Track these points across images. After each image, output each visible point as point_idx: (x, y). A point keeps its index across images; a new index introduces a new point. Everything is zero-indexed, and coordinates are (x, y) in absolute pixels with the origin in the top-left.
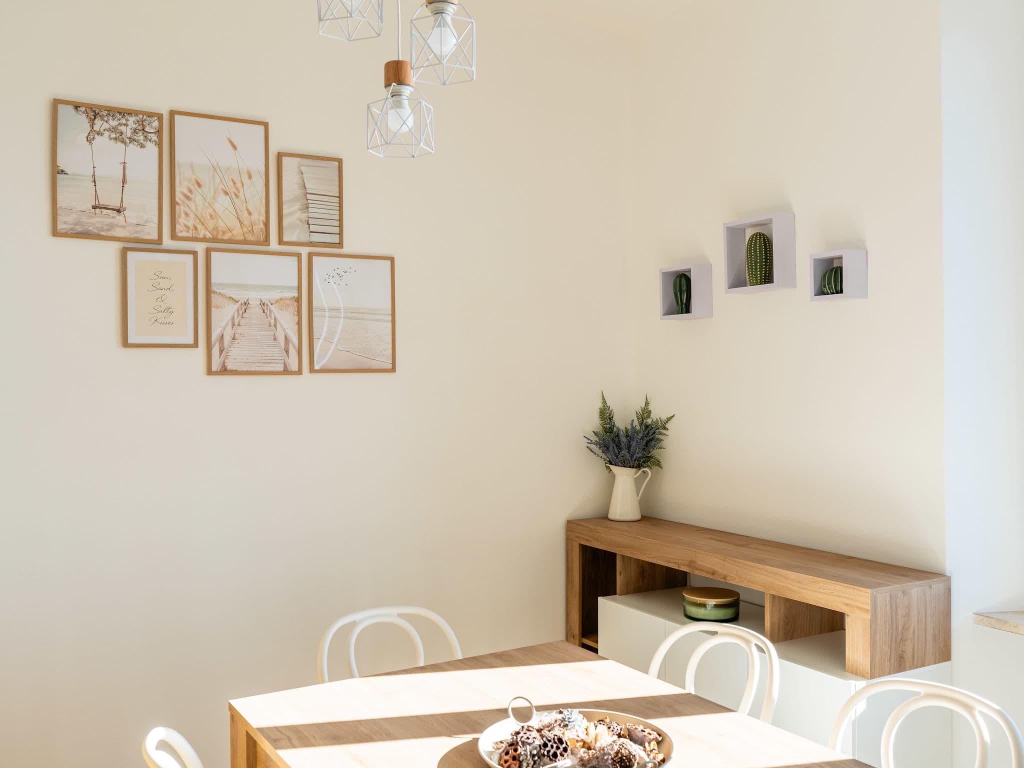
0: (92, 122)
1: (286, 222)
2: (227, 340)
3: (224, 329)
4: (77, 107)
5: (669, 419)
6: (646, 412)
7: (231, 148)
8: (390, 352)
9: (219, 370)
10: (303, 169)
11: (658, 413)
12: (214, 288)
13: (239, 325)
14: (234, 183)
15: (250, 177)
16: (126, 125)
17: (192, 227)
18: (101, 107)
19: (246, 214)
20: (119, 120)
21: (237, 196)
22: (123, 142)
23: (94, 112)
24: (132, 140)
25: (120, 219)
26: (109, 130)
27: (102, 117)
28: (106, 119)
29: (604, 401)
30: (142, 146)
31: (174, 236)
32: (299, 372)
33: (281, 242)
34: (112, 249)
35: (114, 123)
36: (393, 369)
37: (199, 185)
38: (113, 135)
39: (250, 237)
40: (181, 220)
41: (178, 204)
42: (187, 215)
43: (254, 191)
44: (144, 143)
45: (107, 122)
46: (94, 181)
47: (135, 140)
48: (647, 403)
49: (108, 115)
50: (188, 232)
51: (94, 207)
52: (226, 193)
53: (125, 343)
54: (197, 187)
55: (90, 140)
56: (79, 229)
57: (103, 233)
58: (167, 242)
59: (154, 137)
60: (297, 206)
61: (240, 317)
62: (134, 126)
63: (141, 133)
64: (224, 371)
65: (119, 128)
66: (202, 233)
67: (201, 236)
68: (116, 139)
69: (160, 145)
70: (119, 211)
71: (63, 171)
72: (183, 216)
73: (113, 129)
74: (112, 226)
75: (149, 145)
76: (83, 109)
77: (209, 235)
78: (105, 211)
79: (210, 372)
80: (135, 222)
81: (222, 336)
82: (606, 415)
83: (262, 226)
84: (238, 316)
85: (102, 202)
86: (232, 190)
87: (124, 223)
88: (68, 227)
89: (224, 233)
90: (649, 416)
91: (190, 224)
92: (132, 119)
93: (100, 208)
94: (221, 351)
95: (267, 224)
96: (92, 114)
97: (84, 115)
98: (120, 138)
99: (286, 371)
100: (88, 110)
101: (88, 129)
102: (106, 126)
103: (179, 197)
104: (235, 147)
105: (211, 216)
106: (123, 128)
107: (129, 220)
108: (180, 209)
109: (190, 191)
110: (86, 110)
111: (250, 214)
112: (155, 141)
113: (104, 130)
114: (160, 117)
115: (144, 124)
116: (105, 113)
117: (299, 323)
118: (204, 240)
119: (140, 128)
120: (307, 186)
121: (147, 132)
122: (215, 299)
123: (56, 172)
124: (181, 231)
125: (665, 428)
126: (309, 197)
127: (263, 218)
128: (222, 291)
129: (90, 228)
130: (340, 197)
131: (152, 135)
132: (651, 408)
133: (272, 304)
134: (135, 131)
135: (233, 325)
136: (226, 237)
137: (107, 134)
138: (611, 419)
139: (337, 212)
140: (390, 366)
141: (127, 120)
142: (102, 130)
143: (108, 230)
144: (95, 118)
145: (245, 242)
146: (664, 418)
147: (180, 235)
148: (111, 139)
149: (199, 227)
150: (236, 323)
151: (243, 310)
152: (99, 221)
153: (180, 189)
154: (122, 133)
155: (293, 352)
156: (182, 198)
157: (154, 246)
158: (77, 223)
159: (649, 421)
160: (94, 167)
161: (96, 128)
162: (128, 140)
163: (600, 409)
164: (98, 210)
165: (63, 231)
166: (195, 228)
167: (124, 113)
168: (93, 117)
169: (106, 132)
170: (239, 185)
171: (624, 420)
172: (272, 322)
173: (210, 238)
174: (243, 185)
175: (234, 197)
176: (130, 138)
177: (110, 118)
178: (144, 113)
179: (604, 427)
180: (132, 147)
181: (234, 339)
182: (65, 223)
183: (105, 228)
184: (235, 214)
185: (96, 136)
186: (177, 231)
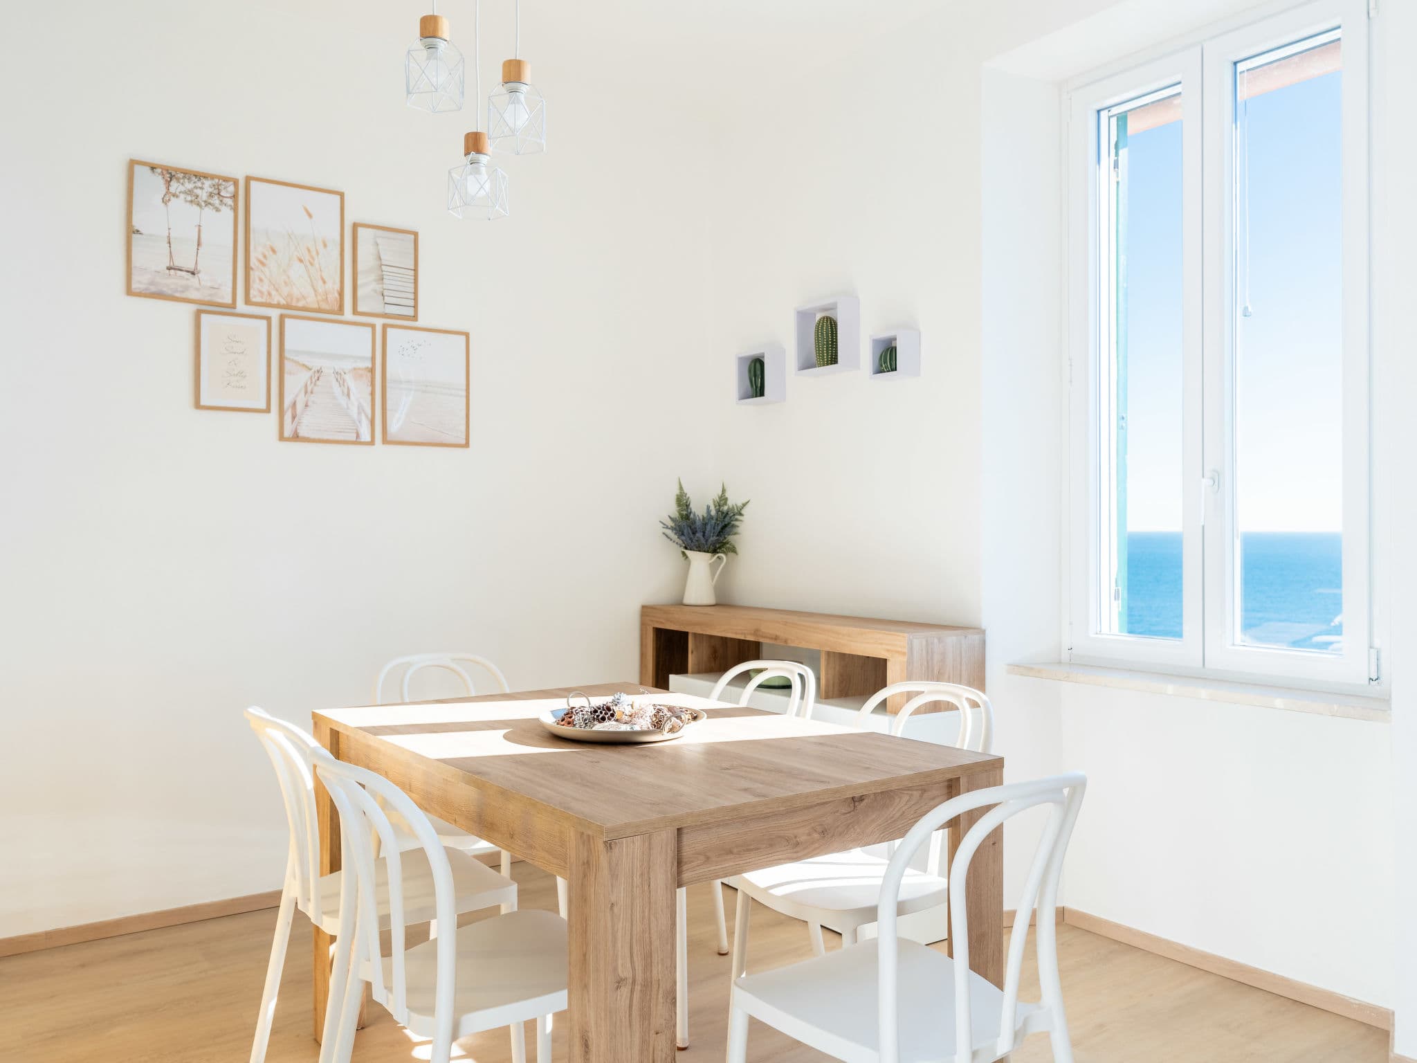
0: (168, 183)
1: (360, 292)
2: (300, 407)
3: (297, 396)
4: (153, 168)
5: (744, 505)
6: (723, 499)
7: (307, 217)
8: (463, 428)
9: (291, 436)
10: (379, 241)
11: (732, 502)
12: (287, 354)
13: (312, 393)
14: (309, 250)
15: (325, 246)
16: (202, 188)
17: (266, 293)
18: (177, 170)
19: (320, 282)
20: (195, 183)
21: (312, 264)
22: (198, 204)
23: (171, 174)
24: (207, 204)
25: (193, 281)
26: (185, 192)
27: (178, 180)
28: (182, 181)
29: (681, 488)
30: (218, 210)
31: (248, 301)
32: (372, 443)
33: (355, 312)
34: (187, 310)
35: (189, 186)
36: (467, 445)
37: (274, 251)
38: (189, 198)
39: (324, 306)
40: (255, 285)
41: (252, 269)
42: (261, 280)
43: (329, 261)
44: (220, 207)
45: (182, 184)
46: (169, 243)
47: (210, 204)
48: (724, 491)
49: (184, 177)
50: (262, 297)
51: (169, 269)
52: (301, 261)
53: (198, 405)
54: (271, 253)
55: (165, 201)
56: (153, 289)
57: (177, 295)
58: (241, 307)
59: (230, 202)
60: (372, 277)
61: (313, 385)
62: (210, 190)
63: (216, 197)
64: (296, 437)
65: (195, 191)
66: (276, 299)
67: (275, 302)
68: (191, 201)
69: (235, 209)
70: (193, 273)
71: (138, 231)
72: (257, 281)
73: (190, 192)
74: (186, 288)
75: (223, 208)
76: (159, 170)
77: (283, 302)
78: (179, 272)
79: (282, 438)
80: (209, 284)
81: (294, 404)
82: (683, 503)
83: (337, 295)
84: (311, 383)
85: (177, 263)
86: (307, 258)
87: (198, 286)
88: (142, 286)
89: (298, 300)
90: (725, 504)
91: (265, 289)
92: (207, 183)
93: (175, 269)
94: (294, 417)
95: (341, 294)
96: (168, 175)
97: (160, 177)
98: (195, 201)
99: (357, 442)
100: (165, 172)
101: (164, 190)
102: (182, 188)
103: (253, 262)
104: (310, 216)
105: (285, 283)
106: (198, 192)
107: (203, 283)
108: (254, 275)
109: (265, 257)
110: (162, 172)
111: (324, 282)
112: (231, 206)
113: (180, 193)
114: (236, 182)
115: (220, 188)
116: (181, 175)
117: (373, 394)
118: (278, 306)
119: (216, 192)
120: (382, 257)
121: (222, 196)
122: (288, 366)
123: (131, 231)
124: (255, 296)
125: (740, 514)
126: (384, 267)
127: (337, 286)
128: (296, 358)
129: (165, 289)
130: (416, 270)
131: (228, 200)
132: (727, 495)
133: (345, 373)
134: (211, 195)
135: (306, 392)
136: (300, 304)
137: (182, 196)
138: (688, 506)
139: (412, 285)
140: (464, 442)
141: (203, 184)
142: (177, 193)
143: (183, 292)
144: (171, 180)
145: (319, 310)
146: (740, 504)
147: (254, 300)
148: (186, 201)
149: (274, 293)
150: (309, 389)
151: (316, 378)
152: (172, 283)
153: (254, 256)
154: (197, 196)
155: (367, 422)
156: (257, 263)
157: (228, 310)
158: (152, 283)
159: (725, 508)
160: (169, 229)
161: (172, 189)
162: (203, 204)
163: (677, 495)
164: (172, 272)
165: (138, 291)
166: (269, 294)
167: (200, 176)
168: (169, 179)
169: (181, 194)
170: (314, 253)
171: (701, 506)
172: (346, 391)
173: (284, 305)
174: (318, 253)
175: (308, 264)
176: (205, 202)
177: (186, 180)
178: (219, 177)
179: (680, 514)
180: (208, 211)
181: (306, 406)
182: (140, 282)
183: (180, 289)
184: (309, 281)
185: (172, 197)
186: (251, 296)
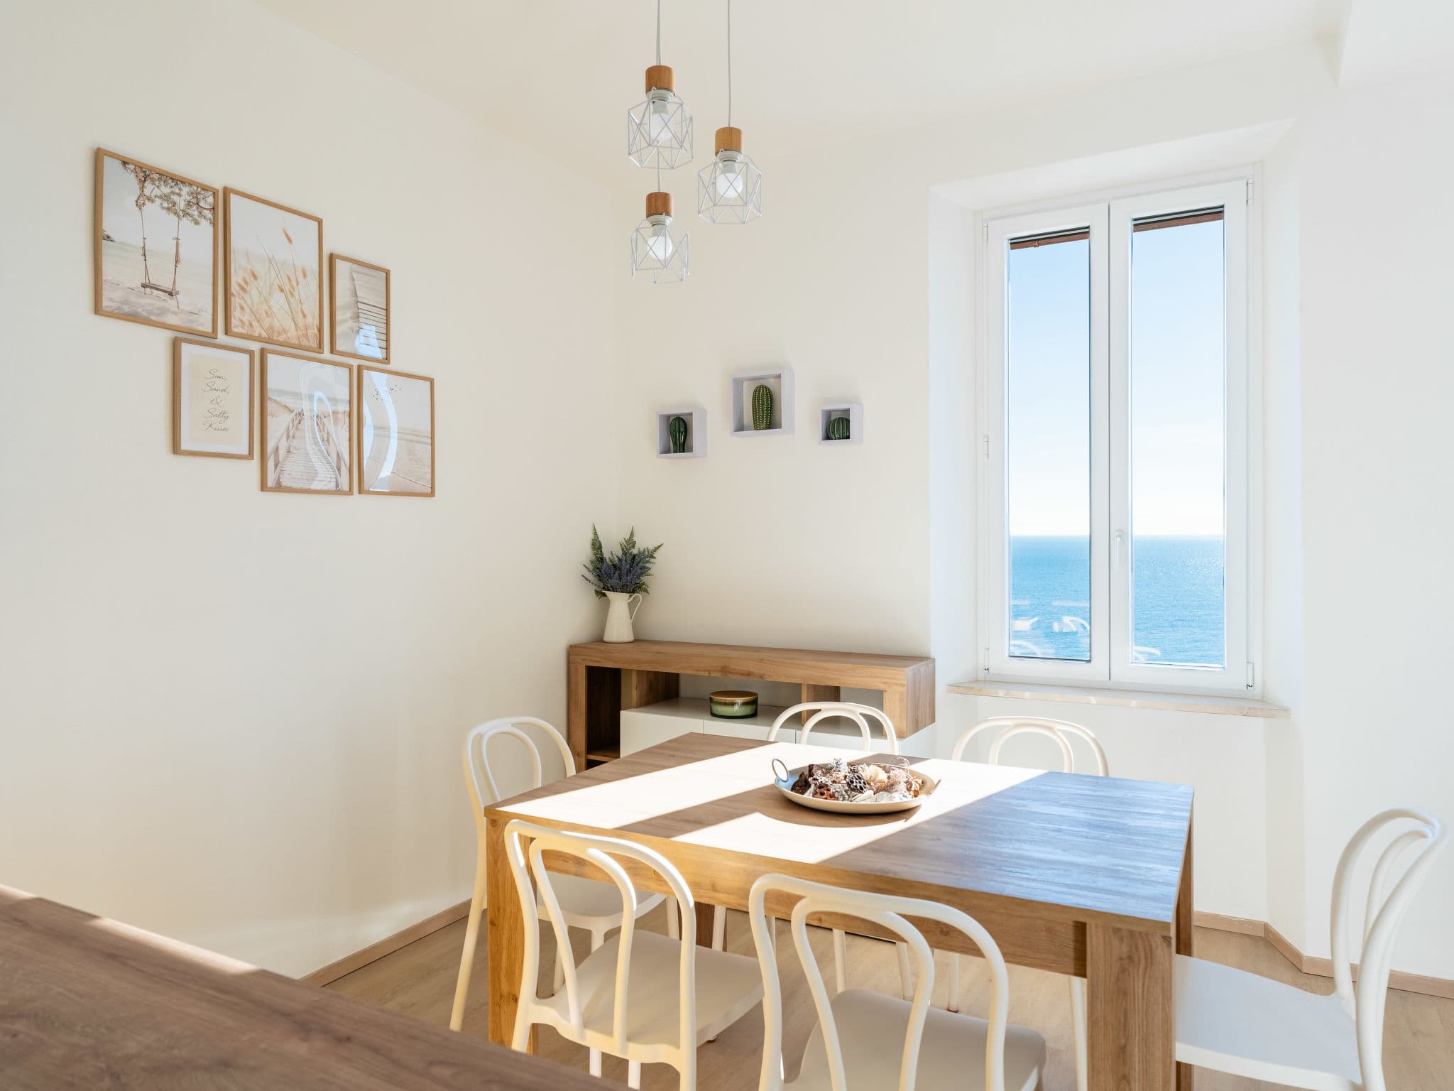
0: (142, 183)
1: (339, 330)
2: (282, 452)
3: (279, 441)
4: (125, 163)
5: (656, 549)
6: (631, 542)
7: (286, 240)
8: (429, 476)
9: (274, 486)
10: (355, 275)
11: (643, 543)
12: (270, 394)
13: (294, 438)
14: (289, 279)
15: (305, 276)
16: (179, 195)
17: (247, 323)
18: (152, 169)
19: (301, 315)
20: (172, 187)
21: (292, 294)
22: (176, 213)
23: (145, 173)
24: (186, 214)
25: (171, 303)
26: (160, 197)
27: (153, 181)
28: (157, 183)
29: (595, 533)
30: (197, 223)
31: (227, 331)
32: (350, 492)
33: (332, 351)
34: (161, 339)
35: (166, 190)
36: (432, 494)
37: (255, 277)
38: (165, 205)
39: (305, 342)
40: (236, 314)
41: (233, 294)
42: (242, 308)
43: (309, 291)
44: (199, 219)
45: (158, 187)
46: (145, 255)
47: (188, 214)
48: (632, 534)
49: (160, 179)
50: (243, 328)
51: (144, 286)
52: (282, 290)
53: (176, 448)
54: (252, 279)
55: (140, 206)
56: (126, 309)
57: (153, 318)
58: (222, 338)
59: (210, 215)
60: (349, 314)
61: (294, 428)
62: (188, 198)
63: (195, 208)
64: (279, 488)
65: (172, 197)
66: (258, 331)
67: (257, 334)
68: (168, 209)
69: (214, 224)
70: (171, 294)
71: (108, 237)
72: (238, 309)
73: (165, 197)
74: (164, 311)
75: (203, 221)
76: (132, 167)
77: (264, 334)
78: (156, 292)
79: (264, 487)
80: (188, 308)
81: (277, 449)
82: (597, 546)
83: (316, 331)
84: (293, 427)
85: (154, 280)
86: (287, 288)
87: (176, 310)
88: (114, 305)
89: (279, 334)
90: (633, 547)
91: (245, 319)
92: (185, 190)
93: (151, 287)
94: (276, 465)
95: (320, 330)
96: (142, 174)
97: (133, 175)
98: (171, 208)
99: (338, 492)
100: (138, 170)
101: (138, 192)
102: (157, 192)
103: (234, 288)
104: (290, 241)
105: (267, 313)
106: (175, 198)
107: (182, 306)
108: (235, 302)
109: (246, 282)
110: (135, 169)
111: (304, 316)
112: (210, 219)
113: (155, 196)
114: (215, 194)
115: (199, 197)
116: (156, 176)
117: (350, 440)
118: (259, 339)
119: (194, 201)
120: (358, 294)
121: (202, 207)
122: (270, 407)
123: (99, 238)
124: (236, 327)
125: (652, 557)
126: (361, 306)
127: (316, 322)
128: (278, 399)
129: (139, 310)
130: (387, 310)
131: (207, 212)
132: (635, 539)
133: (325, 417)
134: (189, 204)
135: (288, 437)
136: (282, 338)
137: (158, 201)
138: (600, 547)
139: (384, 326)
140: (429, 491)
141: (180, 189)
142: (153, 196)
143: (158, 315)
144: (145, 180)
145: (300, 348)
146: (651, 548)
147: (235, 330)
148: (163, 208)
149: (255, 323)
150: (291, 435)
151: (298, 421)
152: (148, 303)
153: (235, 279)
154: (174, 204)
155: (345, 471)
156: (238, 288)
157: (206, 339)
158: (125, 302)
159: (635, 551)
160: (144, 239)
161: (147, 192)
162: (181, 213)
163: (593, 540)
164: (148, 290)
165: (107, 309)
166: (251, 325)
167: (178, 180)
168: (143, 179)
169: (157, 199)
170: (294, 283)
171: (612, 549)
172: (326, 436)
173: (265, 338)
174: (298, 284)
175: (289, 295)
176: (183, 211)
177: (162, 183)
178: (198, 185)
179: (597, 557)
180: (186, 222)
181: (289, 452)
182: (111, 300)
183: (156, 311)
184: (290, 313)
185: (147, 201)
186: (233, 325)
